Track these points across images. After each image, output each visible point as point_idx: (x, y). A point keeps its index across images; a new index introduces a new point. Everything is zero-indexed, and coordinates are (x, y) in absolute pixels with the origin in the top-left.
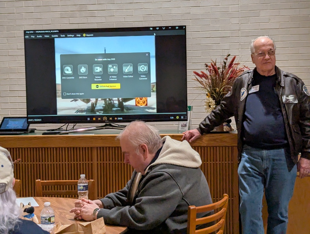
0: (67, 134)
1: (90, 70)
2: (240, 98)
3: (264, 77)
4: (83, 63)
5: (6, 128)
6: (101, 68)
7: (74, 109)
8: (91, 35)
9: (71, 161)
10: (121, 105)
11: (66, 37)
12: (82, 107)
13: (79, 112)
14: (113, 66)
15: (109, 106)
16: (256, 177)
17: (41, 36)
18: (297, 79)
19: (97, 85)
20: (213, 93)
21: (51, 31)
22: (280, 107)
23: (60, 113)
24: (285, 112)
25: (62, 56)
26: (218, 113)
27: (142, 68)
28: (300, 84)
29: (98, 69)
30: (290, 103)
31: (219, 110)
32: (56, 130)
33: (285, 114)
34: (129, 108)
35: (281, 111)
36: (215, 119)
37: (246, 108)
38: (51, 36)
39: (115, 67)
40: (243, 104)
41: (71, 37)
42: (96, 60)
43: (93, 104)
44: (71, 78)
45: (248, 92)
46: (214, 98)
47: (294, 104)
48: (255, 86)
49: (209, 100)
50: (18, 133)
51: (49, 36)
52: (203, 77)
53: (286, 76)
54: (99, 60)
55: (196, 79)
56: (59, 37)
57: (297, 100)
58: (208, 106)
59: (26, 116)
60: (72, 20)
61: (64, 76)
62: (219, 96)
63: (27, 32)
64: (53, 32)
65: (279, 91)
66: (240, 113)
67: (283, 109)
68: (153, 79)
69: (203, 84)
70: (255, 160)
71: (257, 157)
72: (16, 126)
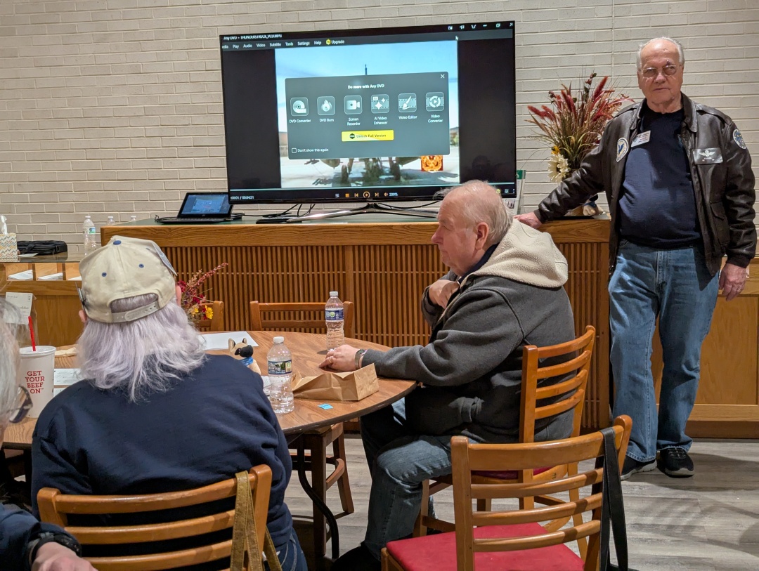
0: (300, 222)
1: (340, 105)
2: (616, 157)
3: (659, 114)
4: (326, 93)
5: (192, 212)
6: (359, 103)
7: (311, 177)
8: (340, 42)
9: (308, 271)
10: (394, 169)
11: (296, 46)
12: (326, 174)
13: (321, 183)
14: (380, 99)
15: (374, 172)
16: (642, 299)
17: (250, 46)
18: (724, 118)
19: (352, 134)
20: (564, 146)
21: (269, 36)
22: (688, 170)
23: (286, 185)
24: (697, 180)
25: (288, 82)
26: (573, 184)
27: (434, 102)
28: (728, 127)
29: (354, 105)
30: (708, 162)
31: (577, 179)
32: (279, 215)
33: (697, 183)
34: (410, 176)
35: (690, 178)
36: (568, 195)
37: (626, 174)
38: (268, 45)
39: (383, 100)
40: (620, 168)
41: (305, 46)
42: (349, 87)
43: (344, 169)
44: (305, 121)
45: (630, 144)
46: (566, 155)
47: (714, 165)
48: (642, 134)
49: (557, 159)
50: (213, 220)
51: (264, 45)
52: (546, 116)
53: (702, 112)
54: (355, 87)
55: (533, 120)
56: (284, 46)
57: (721, 158)
58: (555, 170)
59: (227, 191)
60: (305, 16)
61: (293, 118)
62: (575, 150)
63: (225, 38)
64: (273, 36)
65: (688, 141)
66: (616, 186)
67: (694, 176)
68: (454, 121)
69: (546, 129)
70: (642, 267)
71: (646, 263)
72: (210, 208)
